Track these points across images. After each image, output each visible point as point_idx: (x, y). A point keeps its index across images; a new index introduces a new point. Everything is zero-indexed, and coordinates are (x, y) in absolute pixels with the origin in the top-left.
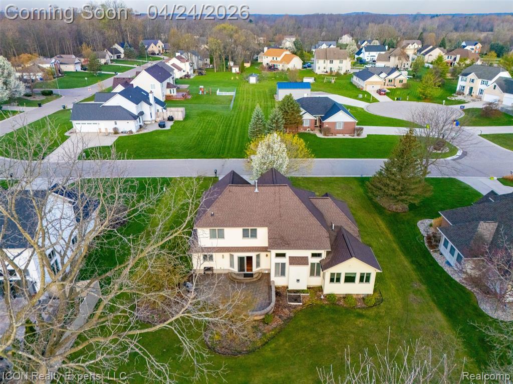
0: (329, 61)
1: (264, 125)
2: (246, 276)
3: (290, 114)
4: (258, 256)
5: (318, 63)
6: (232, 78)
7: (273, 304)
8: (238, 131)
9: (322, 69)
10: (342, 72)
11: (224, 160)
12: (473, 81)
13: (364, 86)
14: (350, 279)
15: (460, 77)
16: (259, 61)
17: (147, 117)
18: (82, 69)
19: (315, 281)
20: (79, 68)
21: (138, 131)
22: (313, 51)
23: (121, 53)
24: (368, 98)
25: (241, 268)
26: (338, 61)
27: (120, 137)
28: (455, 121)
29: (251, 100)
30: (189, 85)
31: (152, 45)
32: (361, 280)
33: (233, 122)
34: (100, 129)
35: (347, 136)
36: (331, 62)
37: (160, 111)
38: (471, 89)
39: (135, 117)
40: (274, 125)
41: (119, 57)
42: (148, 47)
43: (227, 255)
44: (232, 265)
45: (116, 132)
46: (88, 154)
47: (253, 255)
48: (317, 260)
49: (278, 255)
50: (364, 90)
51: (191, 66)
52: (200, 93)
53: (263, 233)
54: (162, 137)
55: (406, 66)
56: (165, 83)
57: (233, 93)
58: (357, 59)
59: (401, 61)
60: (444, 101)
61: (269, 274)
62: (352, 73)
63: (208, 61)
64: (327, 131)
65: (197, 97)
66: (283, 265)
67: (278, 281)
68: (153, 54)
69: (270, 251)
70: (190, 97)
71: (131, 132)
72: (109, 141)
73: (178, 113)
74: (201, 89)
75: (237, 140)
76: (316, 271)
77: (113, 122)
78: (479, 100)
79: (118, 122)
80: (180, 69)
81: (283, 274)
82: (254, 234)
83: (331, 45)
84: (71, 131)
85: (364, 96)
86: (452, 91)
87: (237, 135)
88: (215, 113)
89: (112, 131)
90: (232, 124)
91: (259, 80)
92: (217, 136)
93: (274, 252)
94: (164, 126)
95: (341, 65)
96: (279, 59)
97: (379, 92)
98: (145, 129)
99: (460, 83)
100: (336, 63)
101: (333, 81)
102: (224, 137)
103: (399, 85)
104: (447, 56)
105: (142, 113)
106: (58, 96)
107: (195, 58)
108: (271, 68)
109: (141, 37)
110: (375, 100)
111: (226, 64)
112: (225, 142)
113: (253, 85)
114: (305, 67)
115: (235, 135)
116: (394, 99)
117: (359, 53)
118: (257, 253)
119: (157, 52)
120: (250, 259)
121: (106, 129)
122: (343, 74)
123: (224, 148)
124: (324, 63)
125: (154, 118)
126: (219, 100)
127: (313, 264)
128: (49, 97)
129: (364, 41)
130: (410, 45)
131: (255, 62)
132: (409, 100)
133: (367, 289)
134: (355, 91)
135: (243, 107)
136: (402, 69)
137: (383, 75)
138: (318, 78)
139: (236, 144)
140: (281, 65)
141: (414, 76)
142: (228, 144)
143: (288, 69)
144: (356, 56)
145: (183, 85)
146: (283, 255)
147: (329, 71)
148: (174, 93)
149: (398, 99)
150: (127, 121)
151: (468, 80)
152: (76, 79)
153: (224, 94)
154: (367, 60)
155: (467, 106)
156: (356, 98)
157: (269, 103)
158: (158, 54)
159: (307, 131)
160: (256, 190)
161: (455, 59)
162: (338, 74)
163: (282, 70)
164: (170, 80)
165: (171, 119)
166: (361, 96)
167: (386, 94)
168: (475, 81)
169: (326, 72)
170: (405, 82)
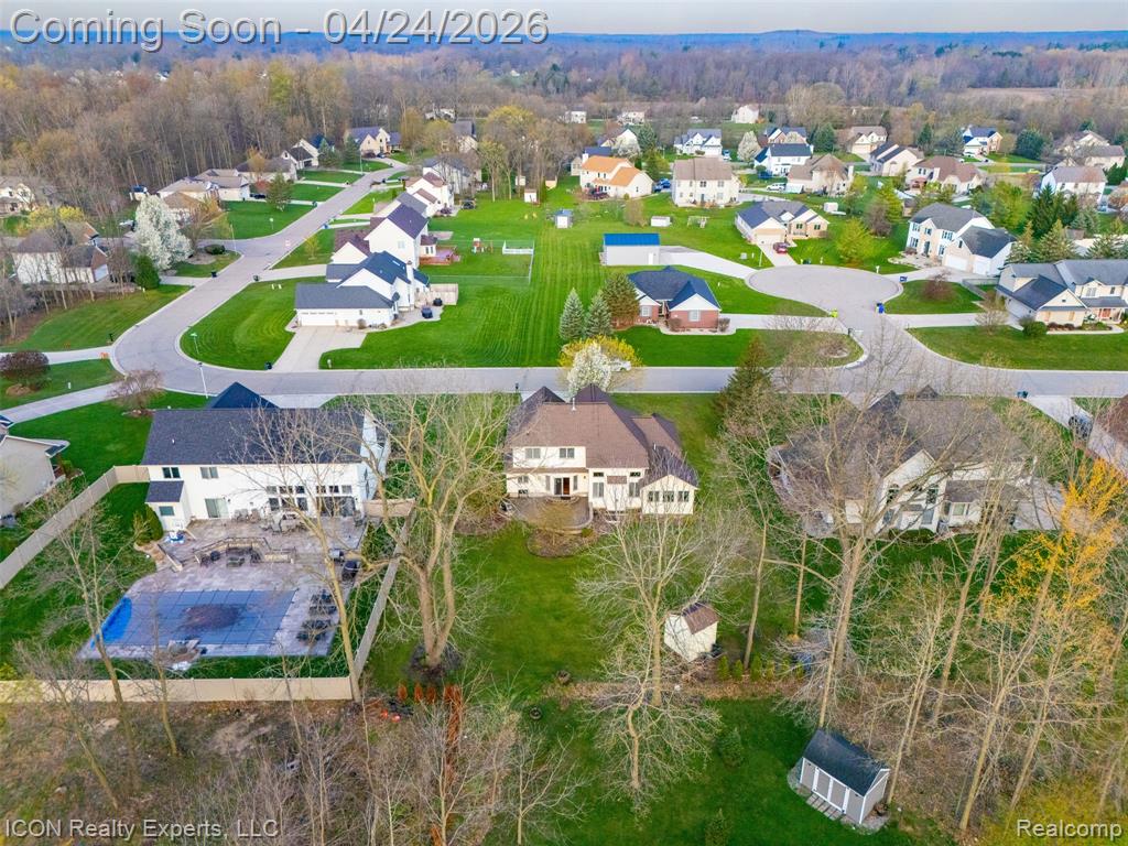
0: (699, 183)
1: (582, 318)
2: (563, 498)
3: (620, 300)
4: (575, 478)
5: (680, 186)
6: (526, 217)
7: (590, 521)
8: (543, 322)
9: (686, 197)
10: (722, 203)
11: (525, 369)
12: (929, 232)
13: (753, 236)
14: (669, 497)
15: (912, 224)
16: (574, 172)
17: (404, 302)
18: (251, 196)
19: (636, 503)
20: (246, 193)
21: (393, 324)
22: (676, 149)
23: (311, 157)
24: (757, 260)
25: (558, 492)
26: (716, 183)
27: (369, 334)
28: (878, 305)
29: (560, 264)
30: (451, 233)
31: (369, 138)
32: (680, 500)
33: (534, 305)
34: (337, 322)
35: (706, 332)
36: (703, 184)
37: (421, 290)
38: (927, 244)
39: (389, 304)
40: (596, 320)
41: (308, 164)
42: (361, 142)
43: (543, 476)
44: (548, 488)
45: (362, 326)
46: (335, 360)
47: (571, 476)
48: (636, 480)
49: (596, 475)
50: (753, 243)
51: (451, 191)
52: (475, 251)
53: (580, 453)
54: (431, 335)
55: (842, 189)
56: (419, 238)
57: (530, 251)
58: (758, 168)
59: (830, 181)
60: (878, 267)
61: (587, 498)
62: (741, 203)
63: (479, 175)
64: (675, 324)
65: (471, 259)
66: (602, 484)
67: (596, 503)
68: (370, 154)
69: (587, 471)
70: (458, 259)
71: (383, 325)
72: (356, 341)
73: (449, 294)
74: (475, 243)
75: (542, 338)
76: (635, 491)
77: (357, 310)
78: (938, 264)
79: (364, 311)
80: (433, 200)
81: (601, 495)
82: (572, 454)
83: (710, 136)
84: (292, 323)
85: (750, 255)
86: (900, 245)
87: (542, 329)
88: (504, 291)
89: (356, 325)
90: (533, 311)
91: (573, 220)
92: (511, 332)
93: (592, 471)
94: (430, 316)
95: (720, 190)
96: (610, 176)
97: (778, 248)
98: (402, 320)
99: (912, 234)
100: (712, 185)
101: (703, 224)
102: (522, 334)
103: (814, 234)
104: (918, 170)
105: (397, 296)
106: (234, 256)
107: (456, 175)
108: (596, 193)
109: (347, 123)
110: (767, 264)
111: (513, 182)
112: (525, 342)
113: (563, 231)
114: (659, 190)
115: (539, 329)
116: (799, 262)
117: (761, 157)
118: (575, 474)
119: (377, 152)
120: (566, 481)
121: (346, 321)
122: (723, 206)
123: (524, 352)
124: (691, 185)
125: (412, 302)
126: (506, 265)
127: (631, 485)
128: (220, 257)
129: (776, 129)
130: (863, 137)
131: (565, 177)
132: (824, 264)
133: (688, 508)
134: (737, 245)
135: (548, 278)
136: (833, 195)
137: (787, 217)
138: (678, 215)
139: (541, 345)
140: (613, 188)
141: (848, 211)
142: (529, 346)
143: (626, 197)
144: (756, 163)
145: (442, 233)
146: (601, 474)
147: (699, 200)
148: (432, 252)
149: (805, 262)
150: (376, 310)
151: (922, 230)
152: (250, 218)
153: (514, 251)
154: (775, 172)
155: (911, 276)
156: (736, 259)
157: (591, 271)
158: (379, 156)
159: (646, 324)
160: (574, 409)
161: (931, 175)
162: (714, 207)
163: (616, 197)
164: (425, 231)
165: (438, 303)
166: (744, 256)
167: (790, 251)
168: (932, 232)
169: (694, 202)
170: (824, 228)
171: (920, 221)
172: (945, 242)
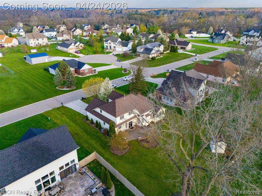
0: (36, 40)
5: (30, 41)
12: (110, 43)
13: (68, 50)
15: (105, 42)
26: (41, 39)
36: (38, 40)
38: (110, 46)
50: (69, 52)
60: (105, 53)
62: (49, 44)
85: (72, 55)
86: (103, 48)
95: (43, 41)
96: (3, 41)
97: (77, 52)
99: (105, 45)
101: (48, 50)
103: (81, 48)
110: (78, 56)
116: (86, 55)
124: (34, 40)
132: (92, 54)
140: (4, 44)
143: (12, 46)
149: (87, 55)
151: (108, 43)
163: (9, 47)
167: (80, 53)
168: (111, 43)
169: (37, 45)
170: (83, 46)
171: (107, 41)
172: (115, 45)
